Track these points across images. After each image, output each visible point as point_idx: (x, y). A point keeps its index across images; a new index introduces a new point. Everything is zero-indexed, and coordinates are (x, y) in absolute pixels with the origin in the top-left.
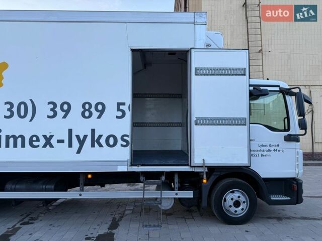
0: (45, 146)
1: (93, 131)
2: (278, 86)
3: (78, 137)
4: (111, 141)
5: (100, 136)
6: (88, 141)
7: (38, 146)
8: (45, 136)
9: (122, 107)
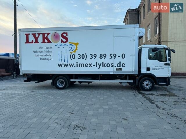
0: (89, 67)
1: (103, 62)
2: (163, 47)
3: (99, 64)
4: (108, 65)
5: (105, 64)
6: (102, 65)
7: (88, 67)
8: (89, 64)
9: (111, 55)
